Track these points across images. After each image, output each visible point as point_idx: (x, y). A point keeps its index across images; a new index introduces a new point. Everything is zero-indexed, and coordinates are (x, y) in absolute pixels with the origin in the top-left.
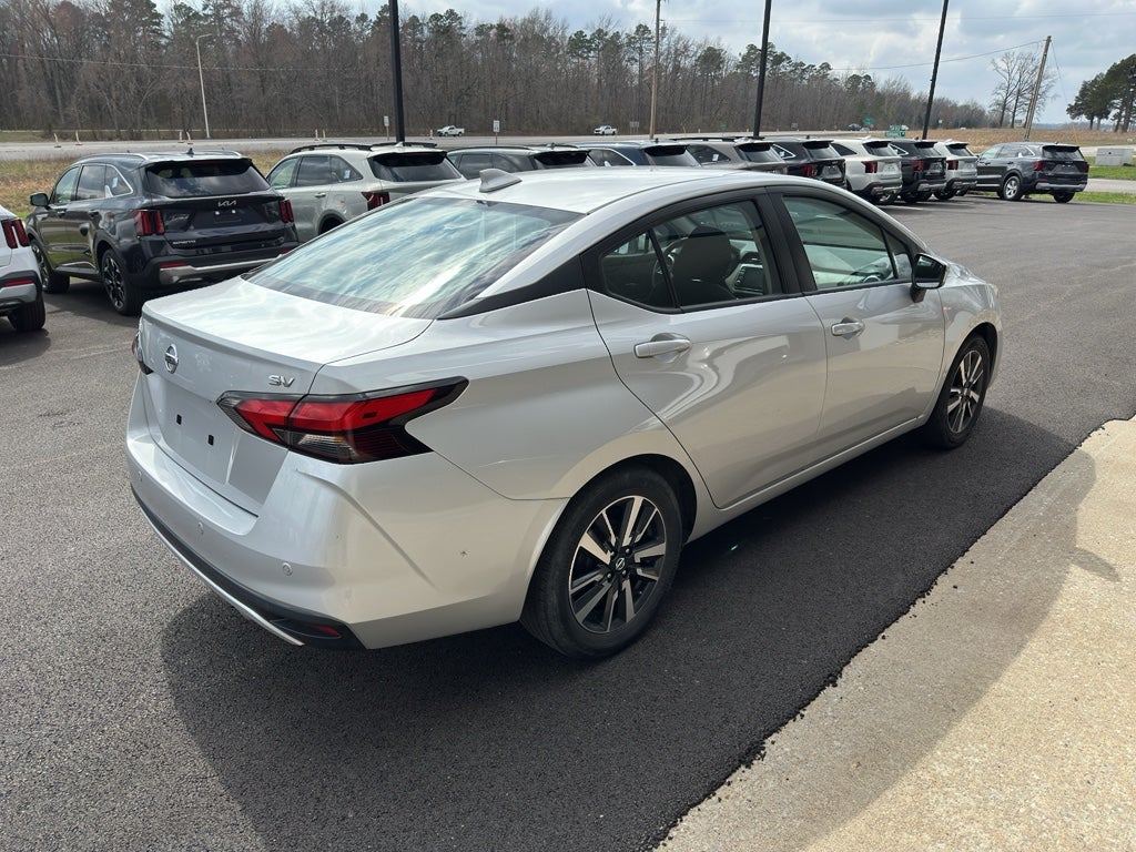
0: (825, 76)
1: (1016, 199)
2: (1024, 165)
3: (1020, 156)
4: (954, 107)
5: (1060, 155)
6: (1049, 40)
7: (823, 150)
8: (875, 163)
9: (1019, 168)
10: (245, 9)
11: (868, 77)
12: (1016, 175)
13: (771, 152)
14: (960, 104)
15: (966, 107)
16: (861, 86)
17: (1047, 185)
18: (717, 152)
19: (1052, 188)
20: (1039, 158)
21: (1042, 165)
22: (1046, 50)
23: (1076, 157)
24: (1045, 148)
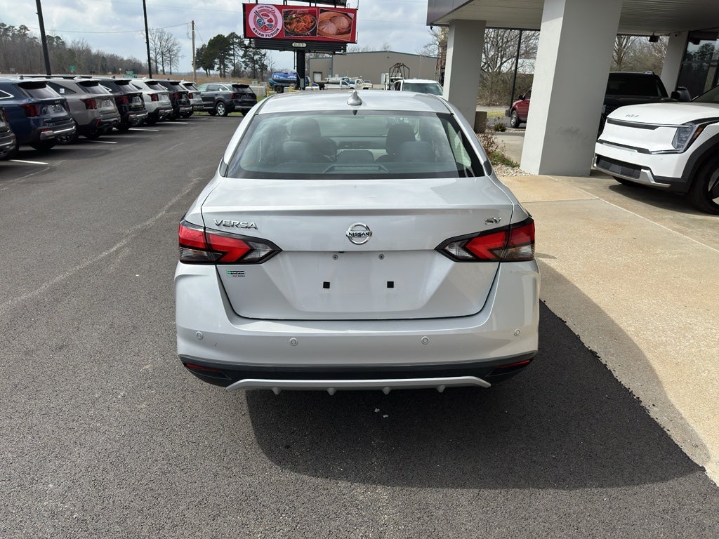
0: (25, 35)
1: (225, 115)
2: (226, 96)
3: (221, 90)
4: (122, 60)
5: (240, 90)
6: (193, 23)
7: (125, 86)
8: (156, 95)
9: (223, 97)
11: (58, 38)
12: (221, 101)
13: (100, 87)
14: (125, 59)
15: (129, 61)
16: (55, 43)
17: (240, 107)
18: (63, 87)
19: (243, 109)
20: (231, 92)
21: (235, 95)
22: (193, 29)
23: (248, 90)
24: (233, 86)
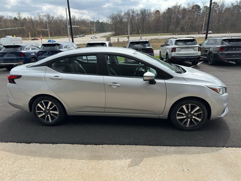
10: (220, 6)
